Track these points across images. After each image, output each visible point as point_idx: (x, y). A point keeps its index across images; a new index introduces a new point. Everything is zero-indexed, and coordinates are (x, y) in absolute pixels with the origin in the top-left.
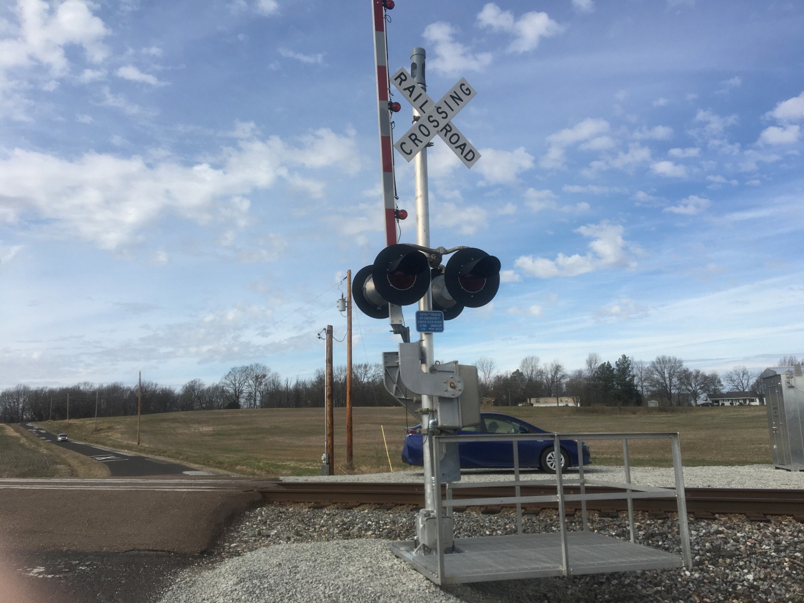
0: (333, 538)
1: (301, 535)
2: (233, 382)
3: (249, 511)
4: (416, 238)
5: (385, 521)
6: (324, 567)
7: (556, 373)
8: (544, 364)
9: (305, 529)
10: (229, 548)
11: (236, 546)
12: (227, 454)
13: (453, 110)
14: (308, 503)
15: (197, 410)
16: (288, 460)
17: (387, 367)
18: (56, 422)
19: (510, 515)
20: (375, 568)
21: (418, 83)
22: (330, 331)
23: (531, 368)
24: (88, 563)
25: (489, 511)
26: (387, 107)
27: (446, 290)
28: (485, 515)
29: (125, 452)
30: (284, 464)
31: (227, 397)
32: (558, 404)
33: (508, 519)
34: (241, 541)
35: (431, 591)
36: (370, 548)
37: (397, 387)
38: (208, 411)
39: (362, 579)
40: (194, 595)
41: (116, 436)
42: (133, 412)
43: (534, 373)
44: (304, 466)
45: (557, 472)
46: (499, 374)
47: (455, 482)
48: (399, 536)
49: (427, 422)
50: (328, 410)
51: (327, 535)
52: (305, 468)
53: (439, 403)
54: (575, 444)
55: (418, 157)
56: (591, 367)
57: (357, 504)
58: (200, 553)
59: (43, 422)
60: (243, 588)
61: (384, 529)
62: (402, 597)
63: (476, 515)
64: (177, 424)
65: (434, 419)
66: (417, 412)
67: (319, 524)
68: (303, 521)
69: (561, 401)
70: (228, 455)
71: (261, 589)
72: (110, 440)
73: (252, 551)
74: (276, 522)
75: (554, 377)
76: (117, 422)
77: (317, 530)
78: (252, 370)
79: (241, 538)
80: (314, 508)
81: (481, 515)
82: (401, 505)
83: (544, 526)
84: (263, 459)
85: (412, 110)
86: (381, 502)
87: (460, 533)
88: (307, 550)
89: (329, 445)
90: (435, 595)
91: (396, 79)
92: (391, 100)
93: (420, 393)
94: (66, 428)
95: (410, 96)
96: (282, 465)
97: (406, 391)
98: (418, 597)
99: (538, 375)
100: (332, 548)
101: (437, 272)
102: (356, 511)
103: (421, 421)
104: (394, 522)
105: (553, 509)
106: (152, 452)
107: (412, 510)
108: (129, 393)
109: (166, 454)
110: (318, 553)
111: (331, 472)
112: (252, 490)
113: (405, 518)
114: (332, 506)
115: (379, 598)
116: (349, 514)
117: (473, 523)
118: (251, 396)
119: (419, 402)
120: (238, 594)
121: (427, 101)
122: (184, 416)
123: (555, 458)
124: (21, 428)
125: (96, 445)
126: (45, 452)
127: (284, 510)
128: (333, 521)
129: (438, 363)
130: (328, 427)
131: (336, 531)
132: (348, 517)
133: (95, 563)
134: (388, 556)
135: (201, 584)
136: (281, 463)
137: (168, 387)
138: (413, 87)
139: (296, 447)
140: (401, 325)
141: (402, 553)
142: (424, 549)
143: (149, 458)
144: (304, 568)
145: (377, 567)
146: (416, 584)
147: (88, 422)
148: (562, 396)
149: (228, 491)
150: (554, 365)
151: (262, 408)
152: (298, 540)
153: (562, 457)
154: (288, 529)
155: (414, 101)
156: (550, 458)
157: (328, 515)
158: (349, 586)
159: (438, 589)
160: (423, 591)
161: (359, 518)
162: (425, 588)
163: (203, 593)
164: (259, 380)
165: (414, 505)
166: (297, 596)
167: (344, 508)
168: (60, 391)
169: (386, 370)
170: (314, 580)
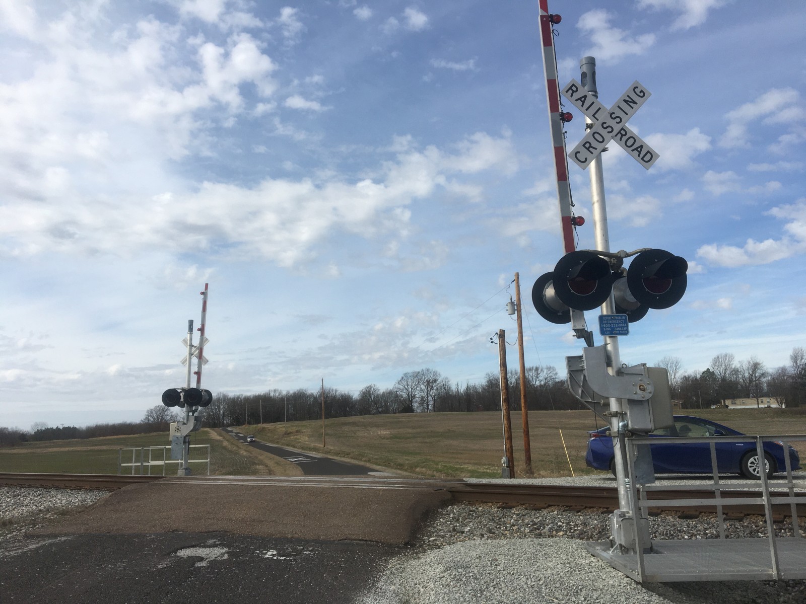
0: (525, 536)
1: (494, 533)
2: (406, 387)
3: (441, 509)
4: (595, 244)
5: (576, 522)
6: (522, 561)
7: (754, 371)
8: (739, 362)
9: (497, 528)
10: (429, 542)
11: (434, 540)
12: (406, 456)
13: (627, 114)
14: (496, 503)
15: (374, 414)
16: (465, 463)
17: (572, 371)
18: (251, 426)
19: (710, 520)
20: (573, 565)
21: (589, 91)
22: (502, 335)
23: (723, 367)
24: (310, 549)
25: (686, 514)
26: (558, 118)
27: (629, 292)
28: (682, 520)
29: (313, 454)
30: (462, 467)
31: (401, 402)
32: (758, 404)
33: (708, 524)
34: (438, 536)
35: (632, 588)
36: (565, 546)
37: (582, 391)
38: (383, 415)
39: (562, 574)
40: (407, 580)
41: (304, 439)
42: (318, 417)
43: (728, 372)
44: (481, 469)
45: (762, 478)
46: (686, 374)
47: (649, 485)
48: (591, 537)
49: (616, 425)
50: (505, 413)
51: (518, 534)
52: (483, 471)
53: (628, 406)
54: (781, 448)
55: (593, 165)
56: (796, 363)
57: (546, 506)
58: (404, 545)
59: (240, 427)
60: (450, 575)
61: (575, 530)
62: (604, 591)
63: (672, 520)
64: (357, 428)
65: (624, 421)
66: (606, 415)
67: (510, 524)
68: (493, 519)
69: (762, 402)
70: (407, 458)
71: (466, 577)
72: (300, 442)
73: (450, 545)
74: (468, 520)
75: (752, 376)
76: (304, 426)
77: (508, 529)
78: (423, 374)
79: (438, 533)
80: (503, 508)
81: (678, 519)
82: (590, 508)
83: (749, 532)
84: (440, 462)
85: (585, 118)
86: (569, 504)
87: (656, 537)
88: (503, 546)
89: (508, 449)
90: (637, 592)
91: (567, 92)
92: (562, 111)
93: (607, 396)
94: (260, 431)
95: (582, 106)
96: (460, 468)
97: (593, 395)
98: (620, 592)
99: (733, 375)
100: (528, 545)
101: (619, 275)
102: (545, 512)
103: (611, 424)
104: (585, 523)
105: (758, 515)
106: (337, 454)
107: (602, 513)
108: (312, 399)
109: (350, 456)
110: (514, 549)
111: (512, 475)
112: (441, 490)
113: (596, 520)
114: (520, 507)
115: (581, 591)
116: (538, 515)
117: (669, 527)
118: (423, 401)
119: (607, 405)
120: (447, 580)
121: (600, 109)
122: (363, 420)
123: (758, 464)
124: (223, 432)
125: (287, 447)
126: (245, 453)
127: (474, 508)
128: (523, 520)
129: (624, 366)
130: (506, 431)
131: (527, 530)
132: (538, 518)
133: (316, 549)
134: (584, 554)
135: (410, 571)
136: (459, 466)
137: (346, 392)
138: (585, 97)
139: (472, 450)
140: (584, 329)
141: (598, 552)
142: (621, 549)
143: (335, 460)
144: (503, 561)
145: (574, 563)
146: (617, 581)
147: (279, 426)
148: (761, 397)
149: (420, 489)
150: (751, 362)
151: (435, 412)
152: (492, 537)
153: (766, 461)
154: (480, 526)
155: (587, 110)
156: (752, 463)
157: (517, 515)
158: (550, 578)
159: (639, 586)
160: (624, 587)
161: (549, 519)
162: (626, 584)
163: (414, 578)
164: (431, 384)
165: (604, 508)
166: (501, 585)
167: (532, 509)
168: (253, 397)
169: (570, 374)
170: (515, 572)
